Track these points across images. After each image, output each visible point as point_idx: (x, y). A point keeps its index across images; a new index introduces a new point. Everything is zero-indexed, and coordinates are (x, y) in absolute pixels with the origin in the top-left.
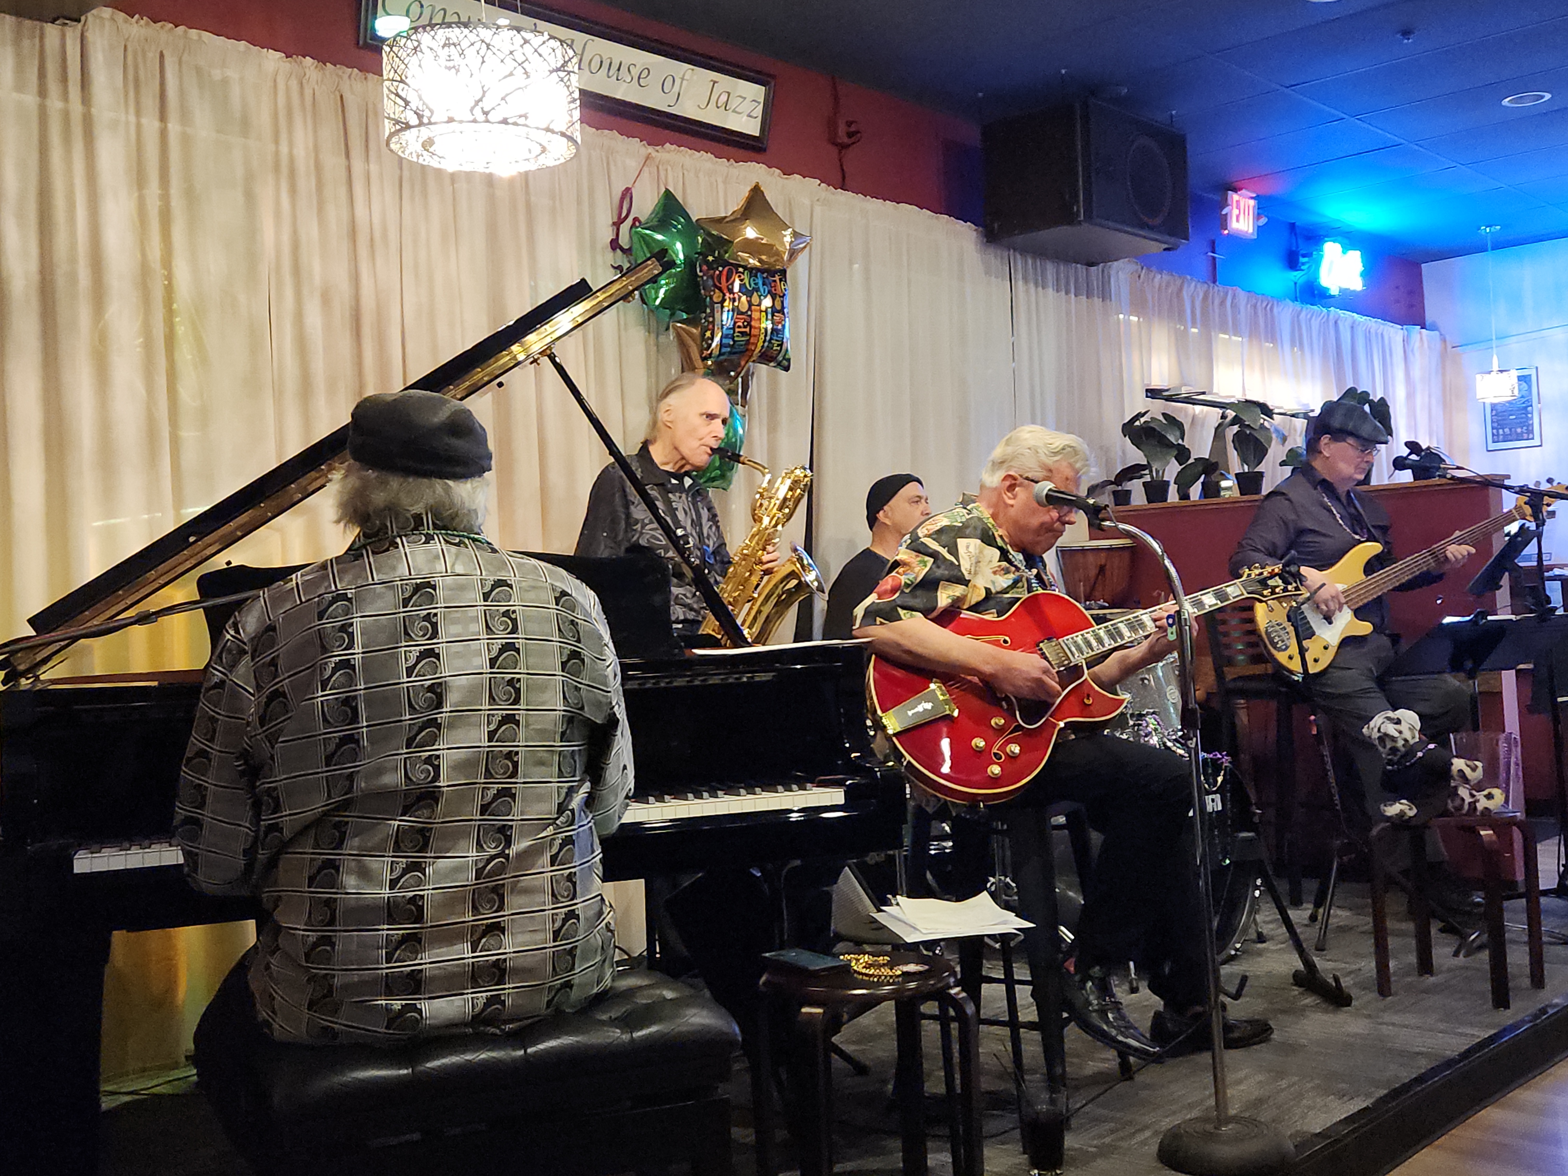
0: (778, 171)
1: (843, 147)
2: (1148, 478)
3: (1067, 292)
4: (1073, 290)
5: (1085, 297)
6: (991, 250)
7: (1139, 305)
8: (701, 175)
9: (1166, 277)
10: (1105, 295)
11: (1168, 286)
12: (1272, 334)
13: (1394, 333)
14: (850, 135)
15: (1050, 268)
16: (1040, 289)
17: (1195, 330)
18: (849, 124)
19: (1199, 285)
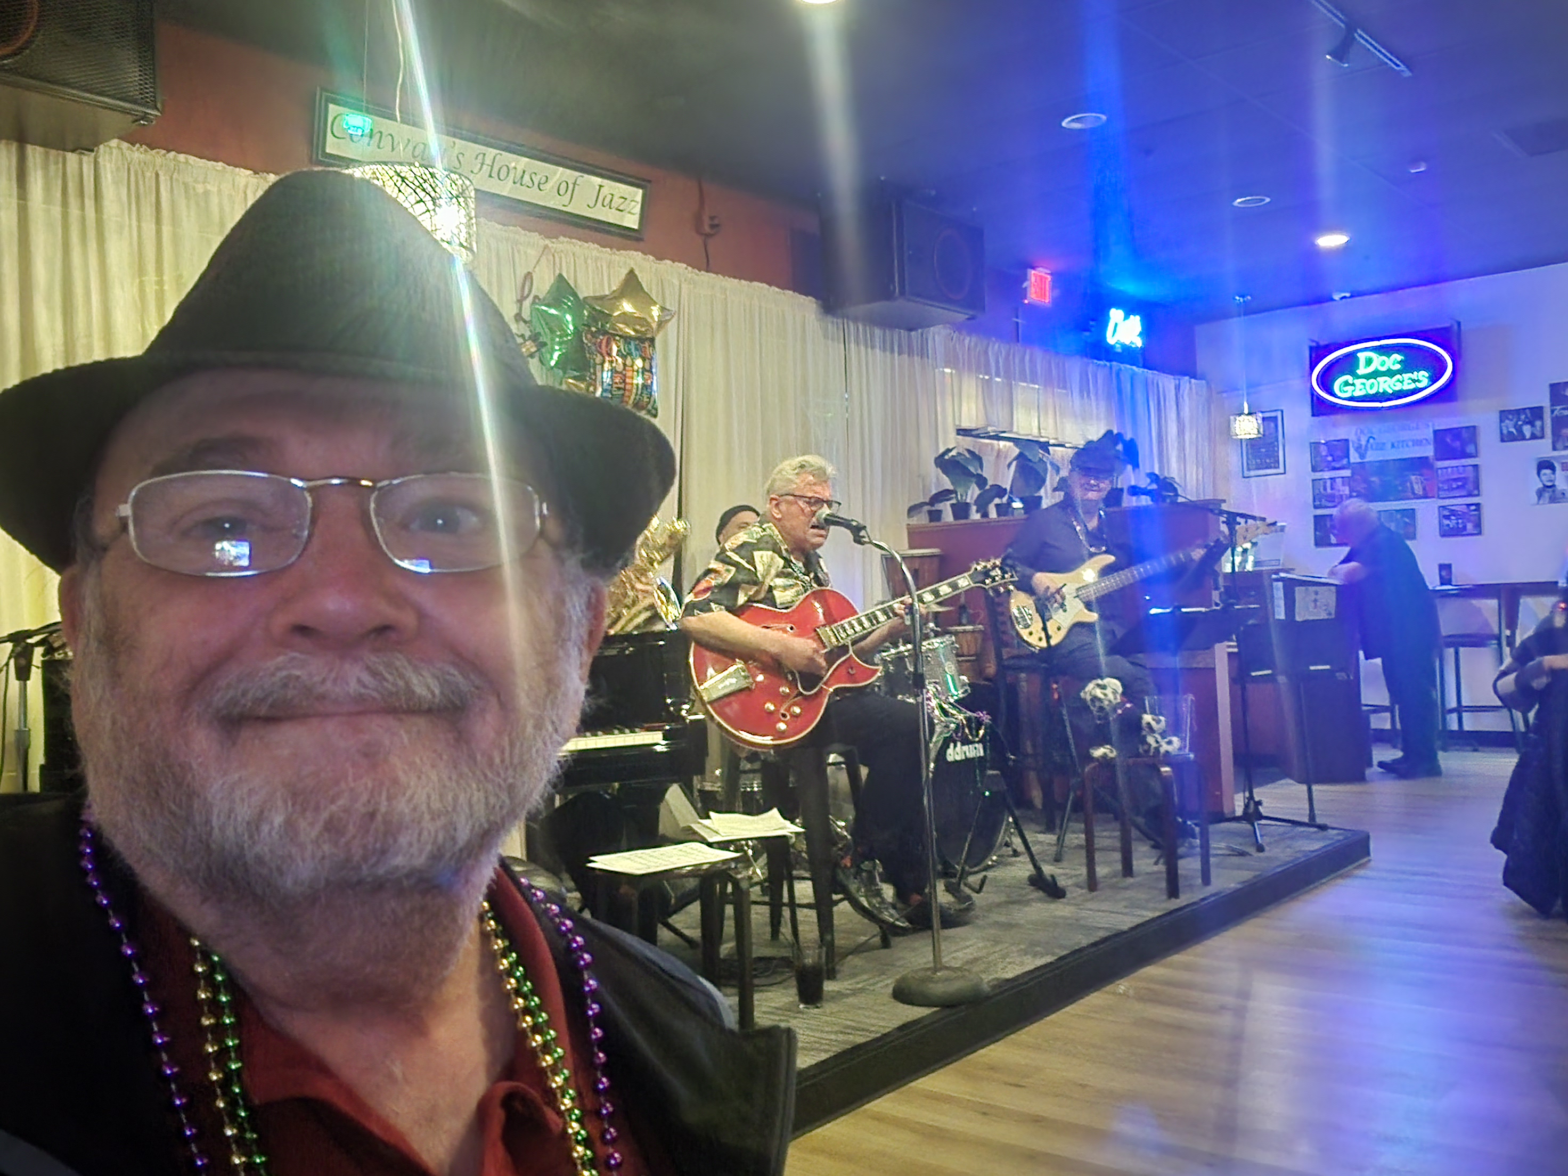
0: (651, 258)
1: (708, 236)
2: (954, 501)
3: (892, 351)
4: (896, 349)
5: (906, 356)
6: (829, 318)
7: (951, 361)
8: (589, 261)
9: (974, 339)
10: (923, 353)
11: (976, 345)
12: (1063, 383)
13: (1167, 383)
14: (713, 226)
15: (878, 332)
16: (869, 350)
17: (998, 379)
18: (712, 218)
19: (1002, 345)
